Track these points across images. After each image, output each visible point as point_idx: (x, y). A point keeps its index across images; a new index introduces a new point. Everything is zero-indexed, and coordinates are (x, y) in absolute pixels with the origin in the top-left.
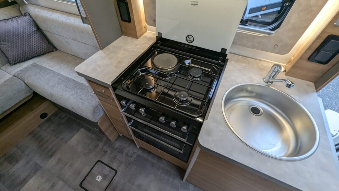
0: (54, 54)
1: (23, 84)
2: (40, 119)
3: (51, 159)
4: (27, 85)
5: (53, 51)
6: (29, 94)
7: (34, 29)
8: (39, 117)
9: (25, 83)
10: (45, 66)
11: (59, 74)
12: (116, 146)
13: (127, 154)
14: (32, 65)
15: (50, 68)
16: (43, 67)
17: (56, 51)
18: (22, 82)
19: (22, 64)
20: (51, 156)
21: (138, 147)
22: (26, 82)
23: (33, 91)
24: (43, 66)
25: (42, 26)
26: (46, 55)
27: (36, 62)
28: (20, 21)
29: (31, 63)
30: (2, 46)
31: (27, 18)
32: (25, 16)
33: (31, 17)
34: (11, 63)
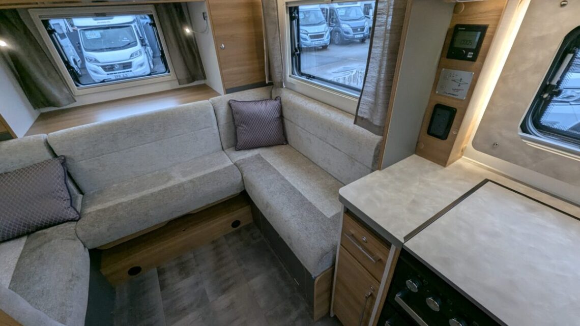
0: (283, 148)
1: (240, 178)
2: (231, 227)
4: (243, 180)
5: (283, 144)
7: (278, 115)
8: (231, 224)
10: (269, 162)
15: (275, 167)
16: (267, 162)
17: (286, 144)
18: (240, 175)
19: (246, 152)
22: (244, 176)
23: (243, 189)
24: (267, 160)
25: (286, 113)
26: (273, 148)
27: (261, 154)
29: (256, 154)
30: (240, 128)
31: (276, 103)
32: (276, 100)
33: (280, 102)
34: (238, 147)
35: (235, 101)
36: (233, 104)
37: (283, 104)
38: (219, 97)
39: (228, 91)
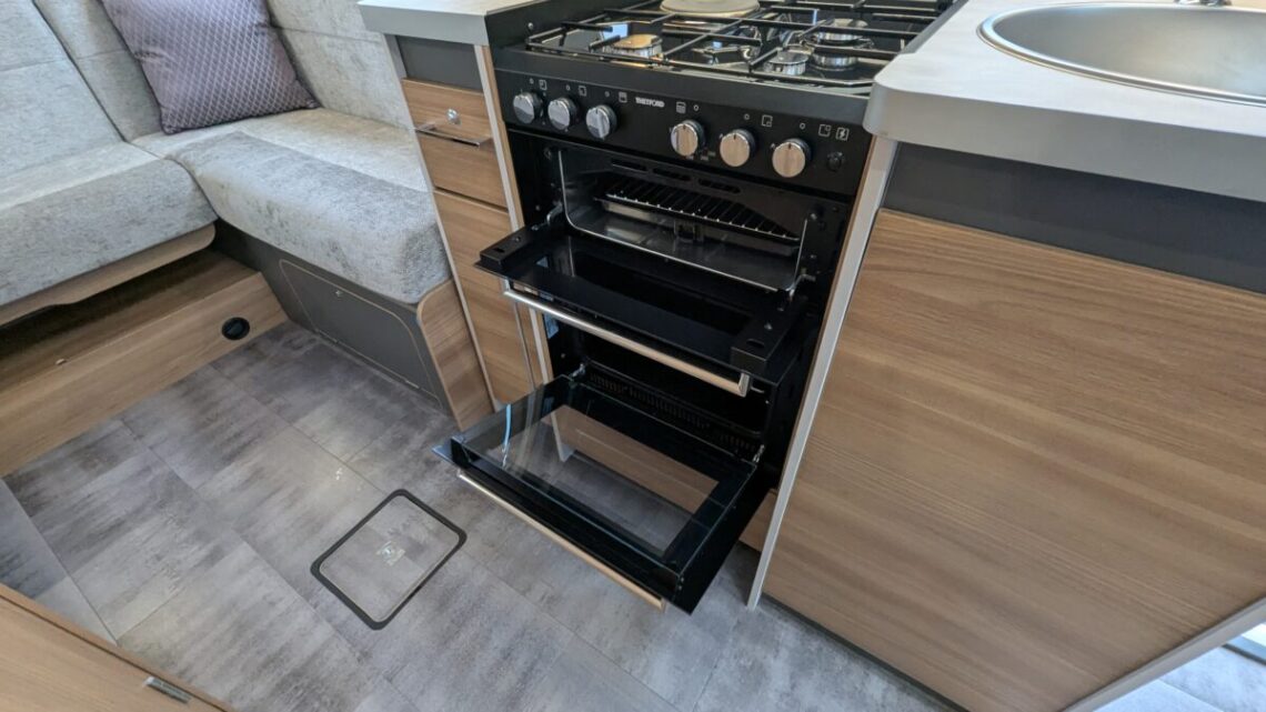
0: (308, 114)
1: (188, 182)
2: (222, 337)
3: (228, 469)
4: (197, 186)
5: (307, 108)
6: (201, 224)
7: (258, 17)
8: (220, 330)
11: (310, 158)
14: (229, 134)
17: (315, 108)
18: (187, 174)
20: (230, 458)
21: (563, 457)
22: (198, 174)
23: (214, 216)
24: (265, 139)
25: (284, 12)
26: (279, 117)
30: (149, 60)
34: (167, 124)
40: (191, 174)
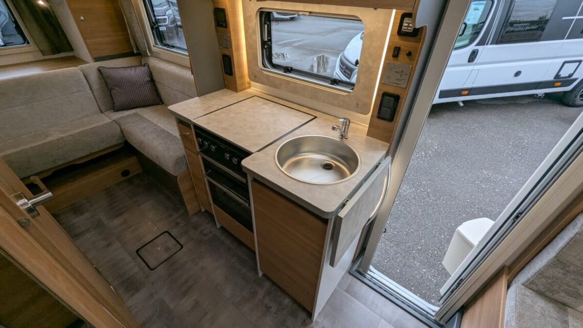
0: (159, 107)
1: (119, 129)
2: (121, 176)
3: (117, 219)
4: (122, 131)
5: (159, 104)
6: (120, 142)
7: (148, 79)
8: (120, 173)
9: (121, 129)
11: (156, 125)
12: (192, 221)
13: (202, 231)
14: (134, 113)
15: (149, 119)
17: (162, 104)
19: (125, 112)
20: (117, 216)
21: (218, 226)
22: (123, 127)
23: (124, 140)
24: (144, 116)
25: (156, 78)
26: (150, 108)
27: (138, 112)
28: (137, 70)
30: (114, 91)
31: (145, 69)
32: (144, 66)
33: (149, 68)
34: (116, 109)
35: (105, 67)
36: (102, 70)
37: (151, 69)
38: (88, 65)
39: (97, 59)
40: (120, 127)
